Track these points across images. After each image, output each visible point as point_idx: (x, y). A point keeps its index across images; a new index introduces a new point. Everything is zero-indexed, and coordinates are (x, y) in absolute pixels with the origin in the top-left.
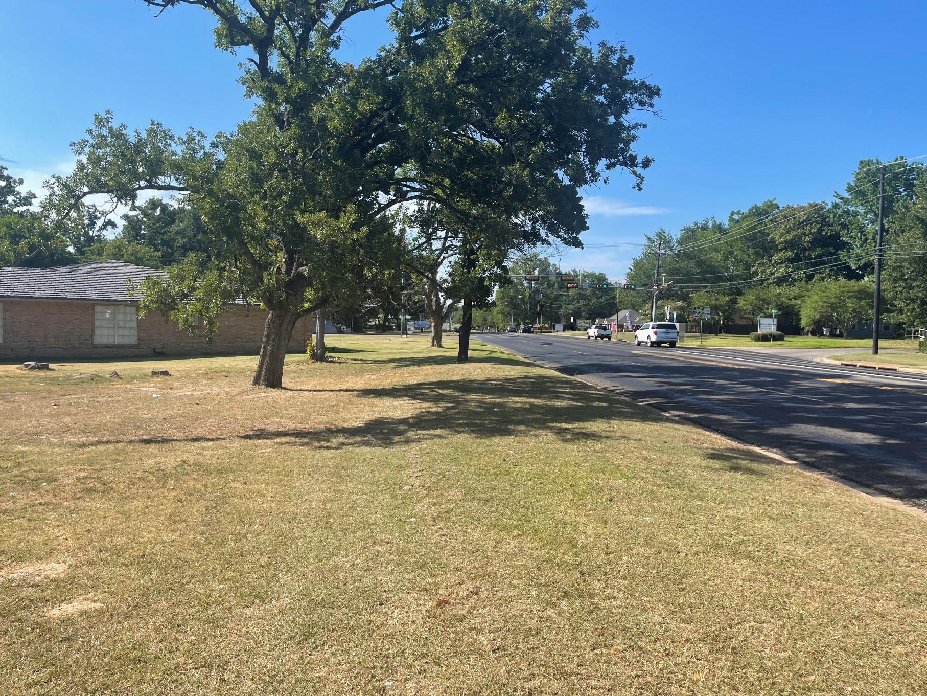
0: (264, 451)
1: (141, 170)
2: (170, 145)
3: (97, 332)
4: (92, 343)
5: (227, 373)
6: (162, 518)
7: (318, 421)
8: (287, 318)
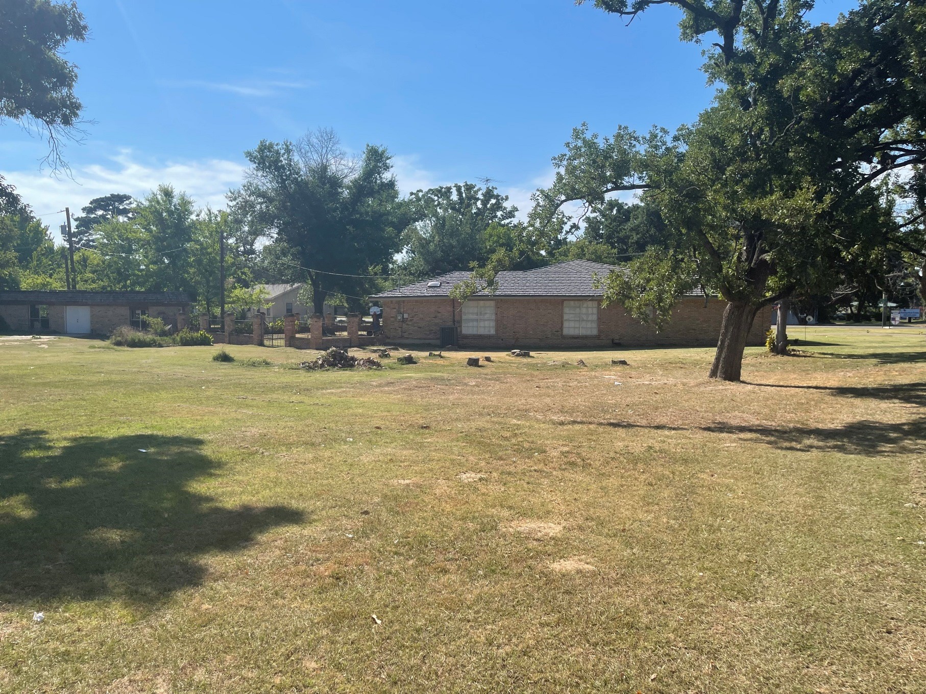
0: (728, 445)
1: (608, 174)
2: (634, 146)
3: (566, 324)
4: (562, 335)
5: (681, 365)
6: (637, 498)
7: (786, 418)
8: (747, 309)
